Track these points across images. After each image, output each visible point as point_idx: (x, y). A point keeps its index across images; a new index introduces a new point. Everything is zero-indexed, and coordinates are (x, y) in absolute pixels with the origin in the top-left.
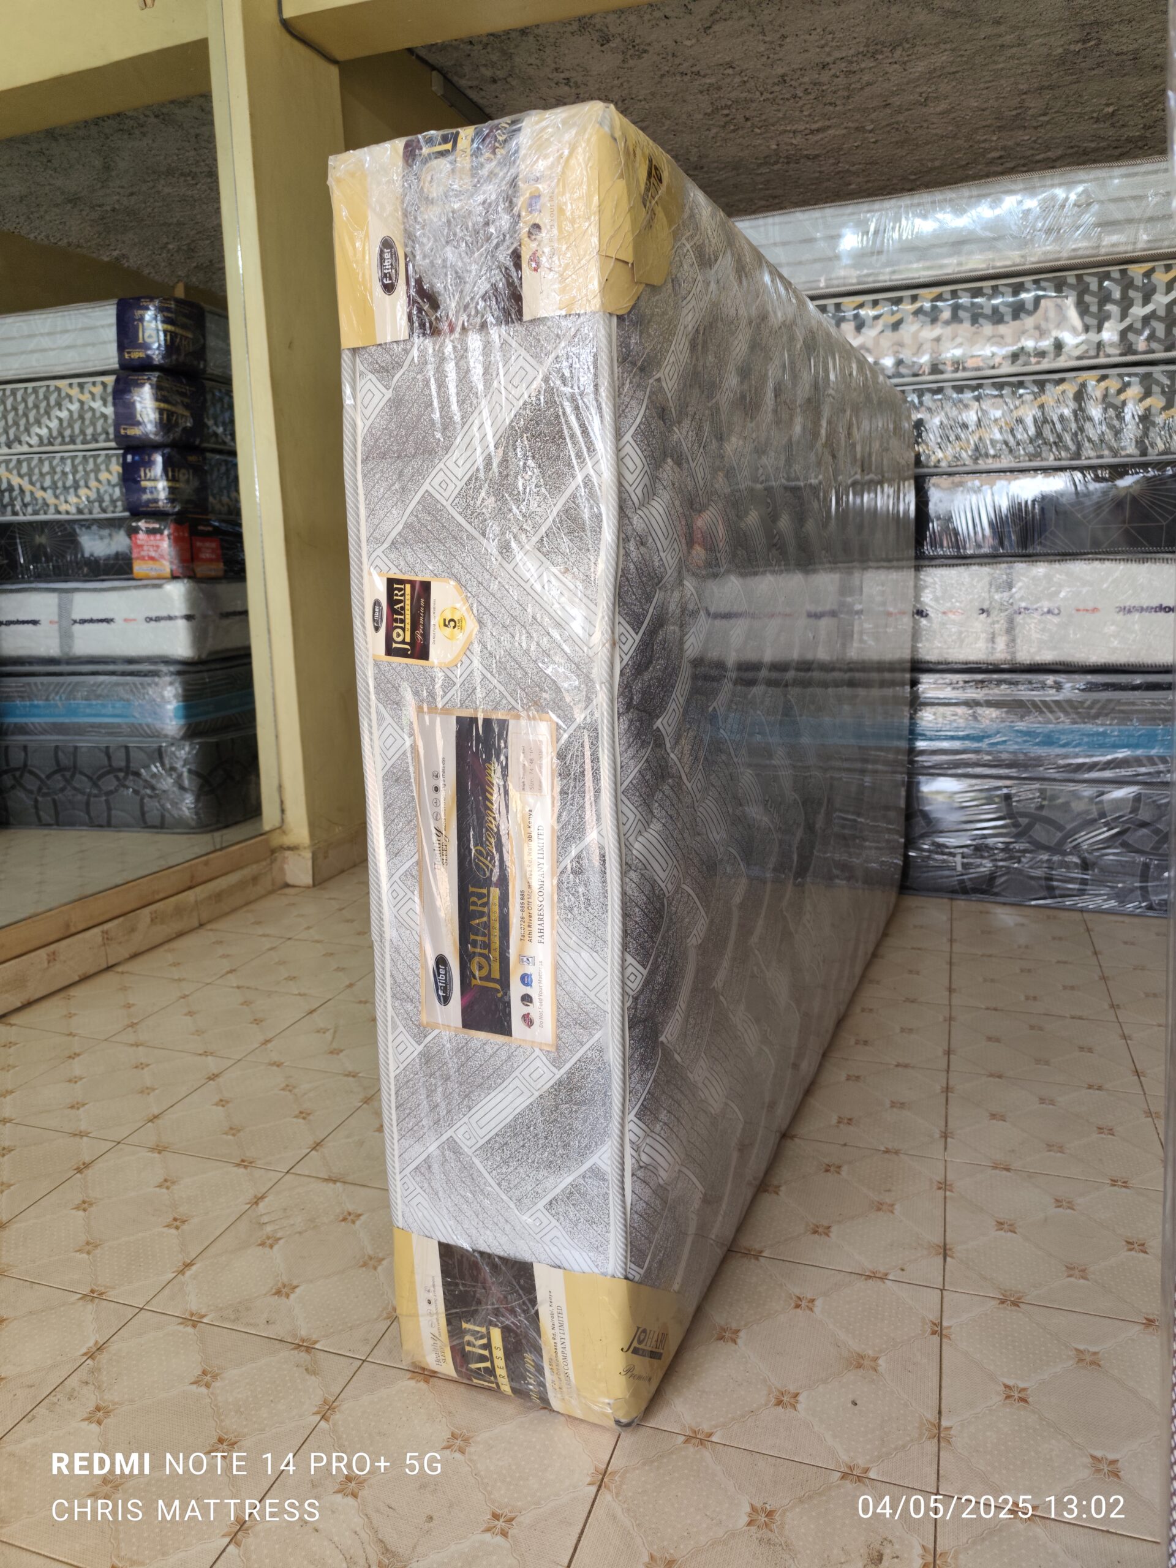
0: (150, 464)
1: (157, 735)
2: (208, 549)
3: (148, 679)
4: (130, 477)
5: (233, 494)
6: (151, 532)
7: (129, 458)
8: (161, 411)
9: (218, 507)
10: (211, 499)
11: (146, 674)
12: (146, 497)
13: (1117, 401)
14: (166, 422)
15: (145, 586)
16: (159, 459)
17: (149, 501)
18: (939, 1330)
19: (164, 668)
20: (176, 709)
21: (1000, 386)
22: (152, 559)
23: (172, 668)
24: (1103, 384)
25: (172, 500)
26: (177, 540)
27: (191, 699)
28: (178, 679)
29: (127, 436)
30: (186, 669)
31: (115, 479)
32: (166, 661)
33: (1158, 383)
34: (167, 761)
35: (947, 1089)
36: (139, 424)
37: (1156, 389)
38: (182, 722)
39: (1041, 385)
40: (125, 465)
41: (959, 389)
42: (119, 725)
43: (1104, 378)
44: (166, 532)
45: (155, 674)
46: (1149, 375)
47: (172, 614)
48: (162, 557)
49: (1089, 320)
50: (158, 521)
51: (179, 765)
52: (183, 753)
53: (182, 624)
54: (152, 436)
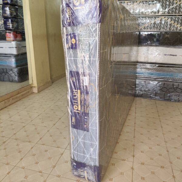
0: (8, 21)
1: (11, 67)
2: (19, 36)
3: (10, 58)
4: (5, 23)
5: (23, 26)
6: (9, 33)
7: (5, 20)
8: (10, 12)
9: (20, 28)
10: (19, 27)
11: (9, 57)
12: (8, 27)
13: (167, 22)
14: (11, 14)
15: (8, 42)
16: (10, 20)
17: (9, 27)
18: (132, 169)
19: (12, 56)
20: (14, 63)
21: (149, 18)
22: (9, 37)
23: (14, 56)
24: (165, 18)
25: (12, 27)
26: (14, 34)
27: (17, 61)
28: (14, 58)
29: (4, 16)
30: (16, 56)
31: (2, 23)
32: (13, 55)
33: (173, 19)
34: (13, 71)
35: (135, 130)
36: (6, 14)
37: (173, 20)
38: (15, 65)
39: (155, 18)
40: (4, 21)
41: (143, 18)
42: (5, 65)
43: (165, 17)
44: (12, 33)
45: (11, 57)
46: (172, 17)
47: (13, 47)
48: (11, 37)
49: (163, 8)
50: (10, 31)
51: (15, 72)
52: (16, 70)
53: (15, 48)
54: (9, 16)
